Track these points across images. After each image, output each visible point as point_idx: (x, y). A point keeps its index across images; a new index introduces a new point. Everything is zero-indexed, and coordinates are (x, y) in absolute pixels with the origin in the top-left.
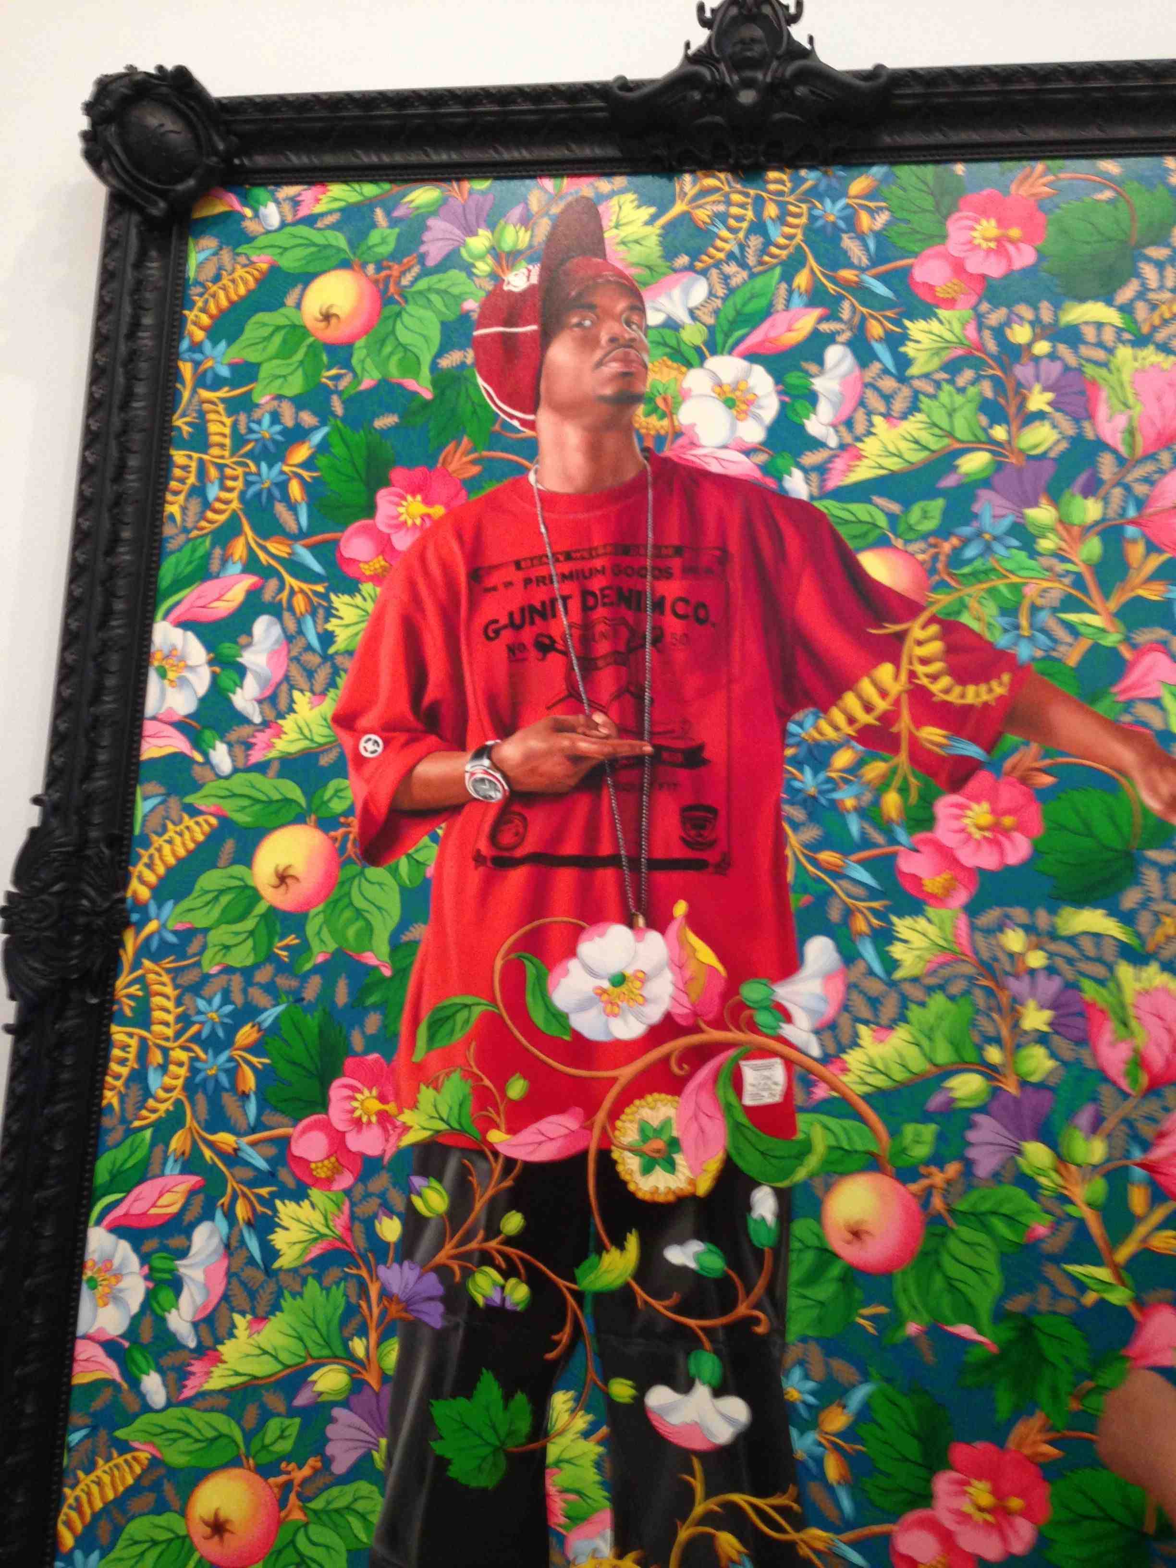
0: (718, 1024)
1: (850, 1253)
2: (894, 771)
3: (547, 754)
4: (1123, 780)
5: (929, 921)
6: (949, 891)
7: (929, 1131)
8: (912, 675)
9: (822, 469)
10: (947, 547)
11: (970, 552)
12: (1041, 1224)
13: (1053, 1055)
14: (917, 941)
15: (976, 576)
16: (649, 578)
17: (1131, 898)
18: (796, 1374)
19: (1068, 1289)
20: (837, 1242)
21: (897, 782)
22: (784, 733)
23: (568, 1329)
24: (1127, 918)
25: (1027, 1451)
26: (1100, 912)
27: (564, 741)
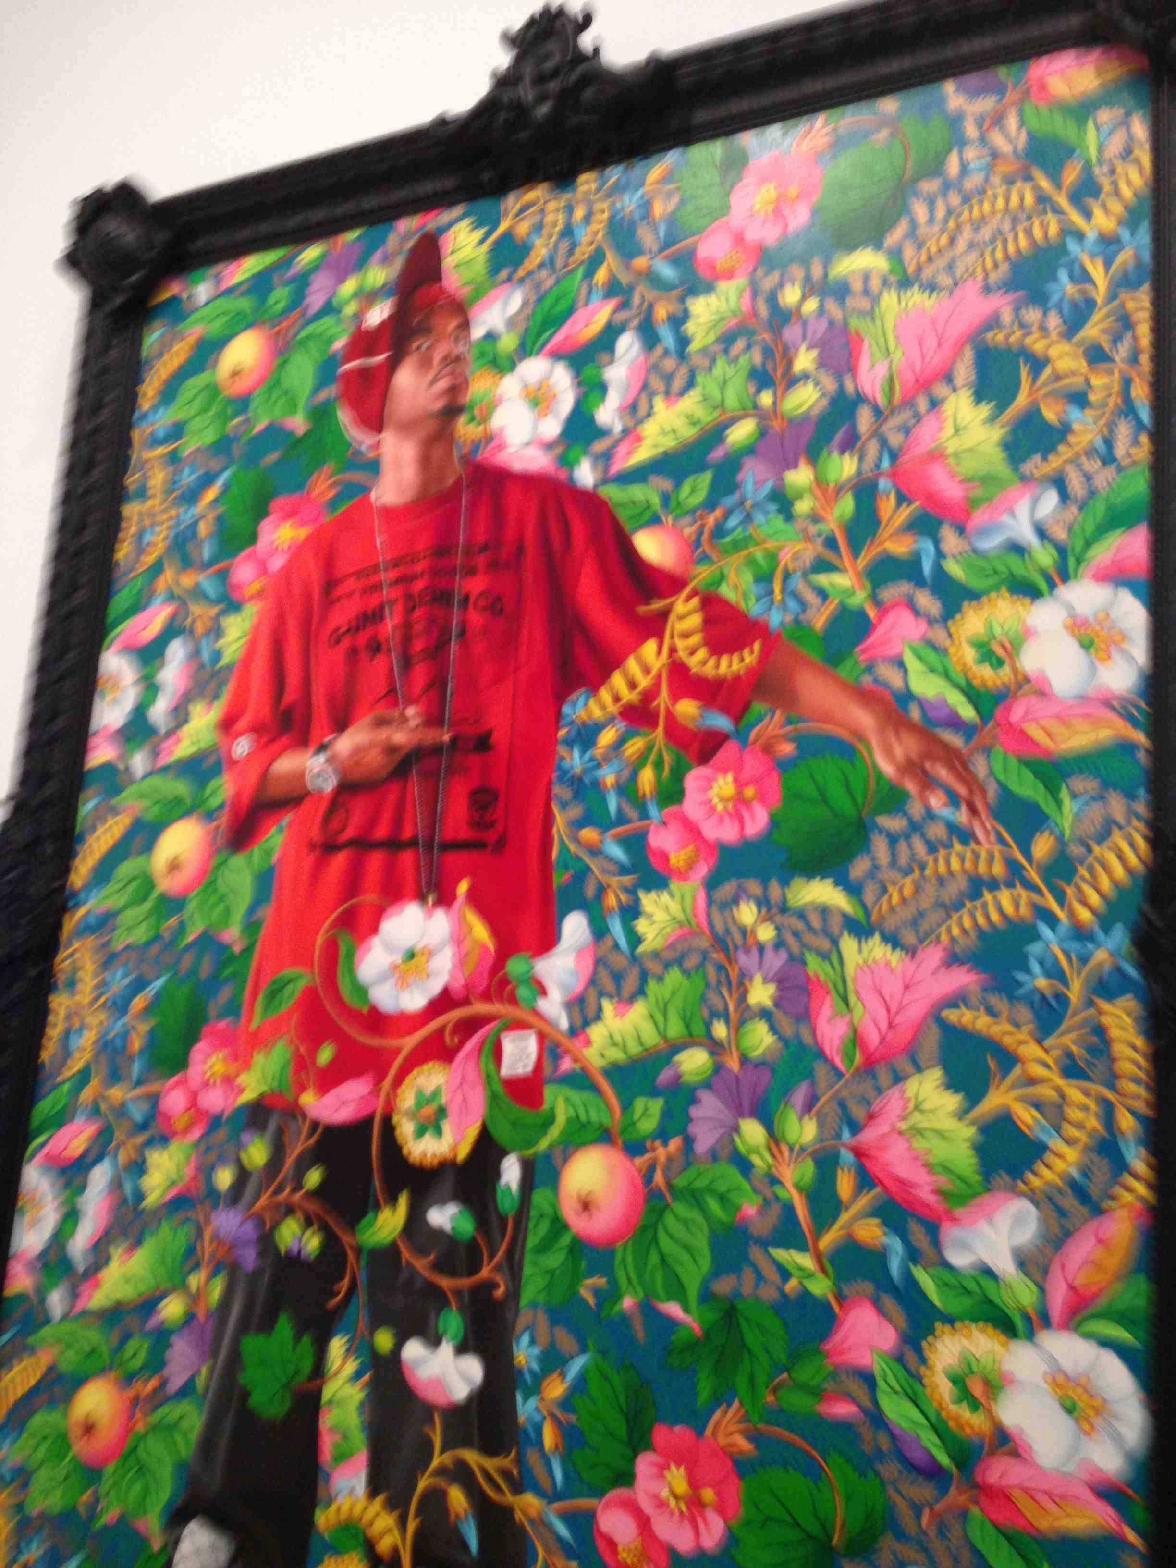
0: (486, 997)
1: (578, 1224)
2: (649, 748)
3: (371, 745)
4: (861, 747)
5: (672, 896)
6: (691, 865)
7: (656, 1106)
8: (673, 650)
9: (607, 457)
10: (711, 520)
11: (733, 522)
12: (750, 1206)
13: (773, 1029)
14: (660, 916)
15: (737, 546)
16: (458, 578)
17: (859, 868)
18: (525, 1339)
19: (772, 1275)
20: (569, 1211)
21: (653, 757)
22: (558, 715)
23: (346, 1282)
24: (853, 890)
25: (722, 1441)
26: (829, 881)
27: (383, 734)
